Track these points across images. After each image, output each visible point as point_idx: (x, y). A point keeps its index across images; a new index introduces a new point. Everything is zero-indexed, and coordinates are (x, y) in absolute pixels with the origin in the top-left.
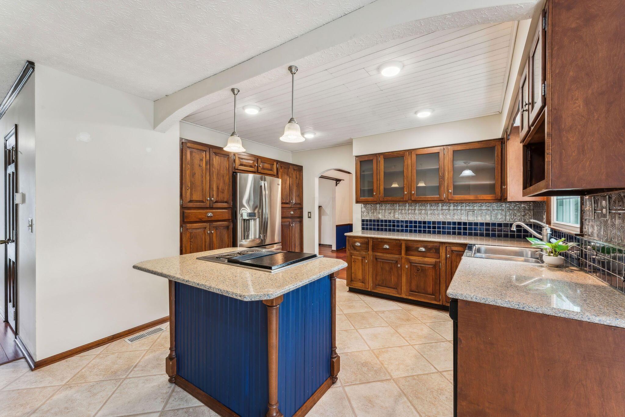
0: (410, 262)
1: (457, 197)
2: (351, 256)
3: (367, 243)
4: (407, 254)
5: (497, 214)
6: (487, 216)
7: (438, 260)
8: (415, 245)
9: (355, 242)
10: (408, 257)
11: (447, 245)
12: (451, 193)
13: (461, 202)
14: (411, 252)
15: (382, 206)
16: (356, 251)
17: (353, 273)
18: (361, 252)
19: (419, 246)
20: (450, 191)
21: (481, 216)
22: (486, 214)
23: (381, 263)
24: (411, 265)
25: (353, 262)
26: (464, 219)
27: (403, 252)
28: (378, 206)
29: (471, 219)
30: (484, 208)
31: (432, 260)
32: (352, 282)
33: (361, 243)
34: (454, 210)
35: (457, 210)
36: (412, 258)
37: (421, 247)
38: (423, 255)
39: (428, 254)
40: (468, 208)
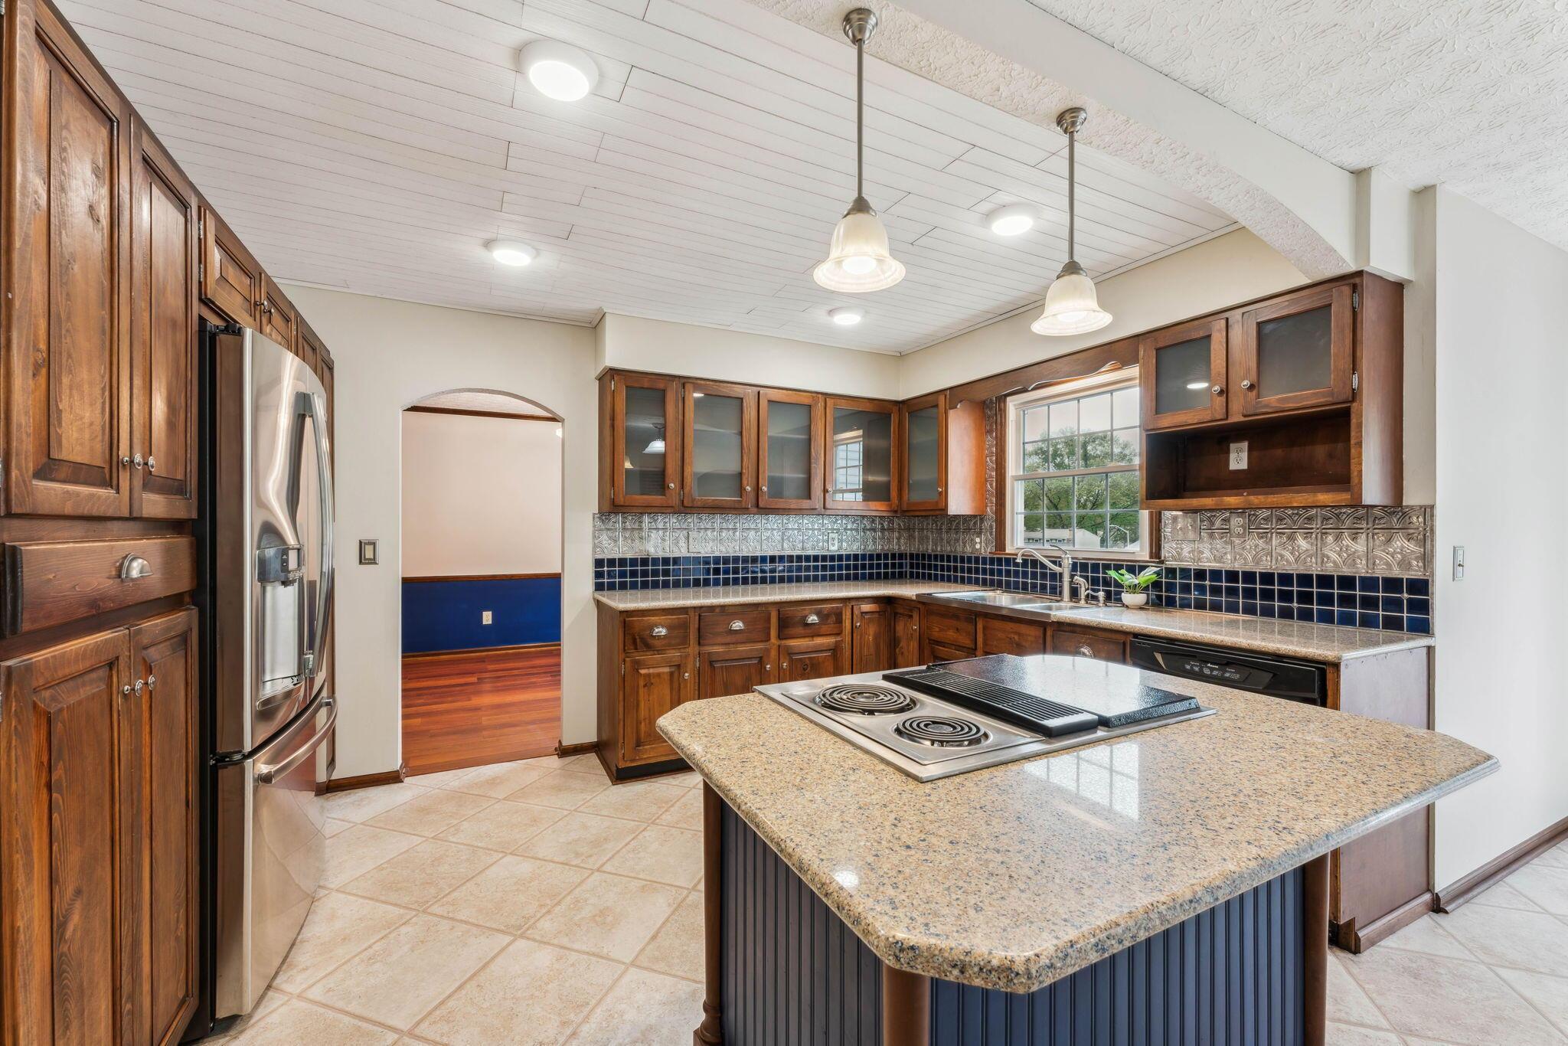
0: (789, 654)
2: (637, 670)
3: (684, 626)
4: (780, 637)
7: (839, 639)
8: (799, 611)
9: (651, 628)
10: (784, 642)
11: (853, 604)
14: (790, 629)
15: (655, 521)
16: (652, 653)
17: (645, 719)
18: (668, 652)
19: (806, 612)
23: (724, 670)
24: (791, 661)
25: (645, 686)
27: (773, 633)
28: (646, 519)
31: (830, 641)
32: (641, 748)
33: (669, 628)
36: (792, 643)
37: (811, 613)
38: (812, 631)
39: (825, 629)
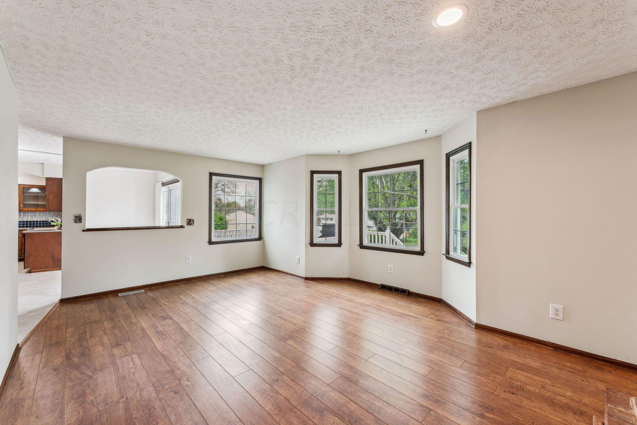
1: (25, 209)
5: (48, 217)
6: (43, 218)
12: (22, 207)
13: (28, 211)
20: (21, 206)
21: (40, 218)
22: (43, 217)
26: (30, 219)
29: (35, 219)
30: (41, 214)
34: (23, 215)
35: (26, 215)
40: (32, 214)
